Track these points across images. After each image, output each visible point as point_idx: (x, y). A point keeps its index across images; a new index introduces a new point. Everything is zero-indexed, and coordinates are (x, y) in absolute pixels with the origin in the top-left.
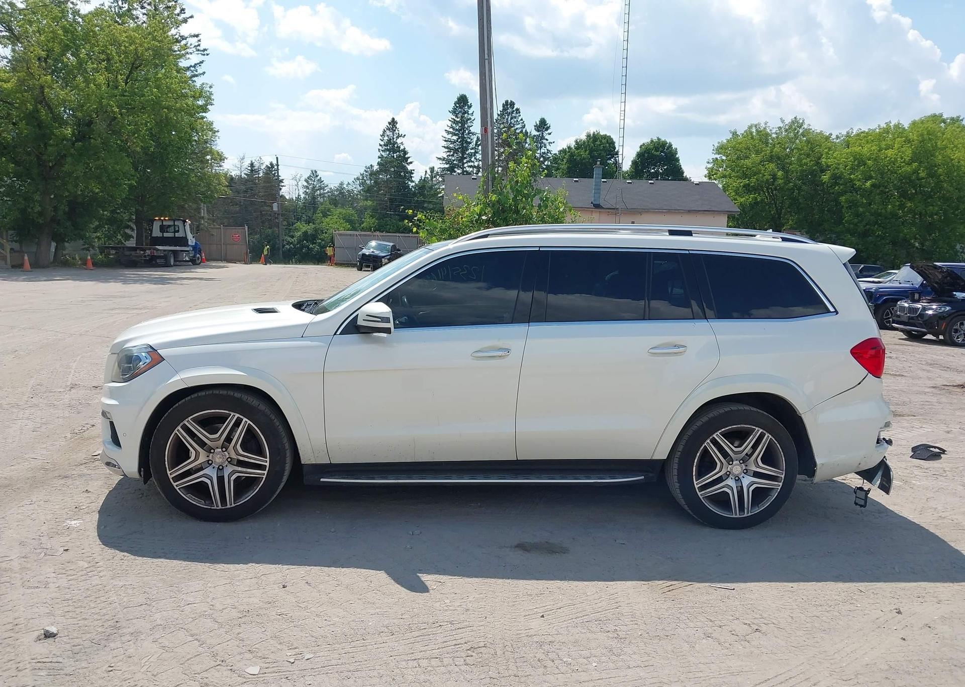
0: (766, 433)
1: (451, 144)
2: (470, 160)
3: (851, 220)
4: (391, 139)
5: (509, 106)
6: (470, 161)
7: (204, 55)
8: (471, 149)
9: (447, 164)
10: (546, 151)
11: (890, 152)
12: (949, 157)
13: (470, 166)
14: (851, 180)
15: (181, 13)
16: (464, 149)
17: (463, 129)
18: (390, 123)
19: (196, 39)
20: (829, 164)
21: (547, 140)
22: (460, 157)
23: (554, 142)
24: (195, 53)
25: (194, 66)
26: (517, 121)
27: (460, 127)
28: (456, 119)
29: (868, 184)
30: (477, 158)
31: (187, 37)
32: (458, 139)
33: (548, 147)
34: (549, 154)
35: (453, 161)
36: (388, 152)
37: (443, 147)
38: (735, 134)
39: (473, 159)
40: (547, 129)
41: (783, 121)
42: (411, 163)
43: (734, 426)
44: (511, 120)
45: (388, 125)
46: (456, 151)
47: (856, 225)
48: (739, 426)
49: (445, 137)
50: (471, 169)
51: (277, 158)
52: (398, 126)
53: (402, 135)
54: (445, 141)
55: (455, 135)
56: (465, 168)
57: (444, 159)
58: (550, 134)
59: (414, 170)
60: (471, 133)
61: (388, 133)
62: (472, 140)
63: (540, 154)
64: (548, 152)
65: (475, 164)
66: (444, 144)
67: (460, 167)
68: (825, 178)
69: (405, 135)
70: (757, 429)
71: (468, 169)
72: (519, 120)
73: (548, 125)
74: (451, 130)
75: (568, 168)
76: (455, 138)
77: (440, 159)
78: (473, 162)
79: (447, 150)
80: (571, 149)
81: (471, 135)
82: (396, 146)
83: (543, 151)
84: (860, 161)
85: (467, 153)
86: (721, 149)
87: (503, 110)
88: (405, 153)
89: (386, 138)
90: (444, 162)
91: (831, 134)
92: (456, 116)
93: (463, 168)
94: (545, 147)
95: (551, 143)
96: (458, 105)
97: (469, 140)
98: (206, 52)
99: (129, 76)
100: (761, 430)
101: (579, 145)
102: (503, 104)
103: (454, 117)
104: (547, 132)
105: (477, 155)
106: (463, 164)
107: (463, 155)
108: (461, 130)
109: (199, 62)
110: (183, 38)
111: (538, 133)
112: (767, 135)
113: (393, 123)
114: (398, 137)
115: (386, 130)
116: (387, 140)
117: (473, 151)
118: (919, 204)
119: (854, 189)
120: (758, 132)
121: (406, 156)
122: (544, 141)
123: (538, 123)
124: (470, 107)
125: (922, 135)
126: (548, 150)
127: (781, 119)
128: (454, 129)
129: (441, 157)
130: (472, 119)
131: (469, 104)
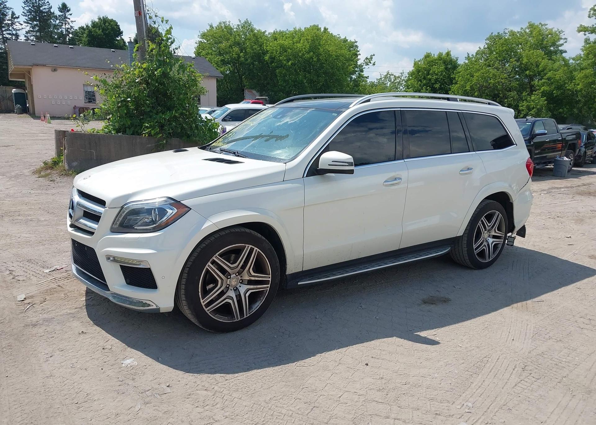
2: (8, 28)
3: (282, 84)
6: (8, 30)
8: (8, 20)
10: (70, 27)
11: (299, 45)
12: (327, 50)
13: (9, 34)
14: (280, 61)
20: (268, 49)
21: (69, 19)
23: (75, 21)
26: (44, 2)
29: (290, 63)
33: (71, 24)
34: (72, 29)
38: (211, 26)
39: (11, 28)
40: (68, 11)
41: (240, 21)
47: (285, 87)
50: (10, 36)
56: (4, 34)
58: (71, 15)
60: (6, 8)
62: (7, 13)
63: (66, 29)
64: (71, 28)
65: (13, 32)
68: (267, 58)
71: (7, 36)
72: (45, 2)
73: (69, 9)
75: (88, 40)
78: (11, 30)
80: (89, 27)
83: (68, 27)
84: (284, 49)
86: (203, 36)
91: (266, 31)
94: (68, 24)
95: (73, 22)
97: (5, 13)
101: (94, 25)
104: (68, 13)
105: (13, 25)
111: (62, 14)
112: (231, 29)
117: (10, 22)
118: (314, 76)
119: (282, 66)
120: (226, 27)
122: (67, 20)
123: (61, 6)
125: (313, 37)
126: (71, 26)
127: (239, 20)
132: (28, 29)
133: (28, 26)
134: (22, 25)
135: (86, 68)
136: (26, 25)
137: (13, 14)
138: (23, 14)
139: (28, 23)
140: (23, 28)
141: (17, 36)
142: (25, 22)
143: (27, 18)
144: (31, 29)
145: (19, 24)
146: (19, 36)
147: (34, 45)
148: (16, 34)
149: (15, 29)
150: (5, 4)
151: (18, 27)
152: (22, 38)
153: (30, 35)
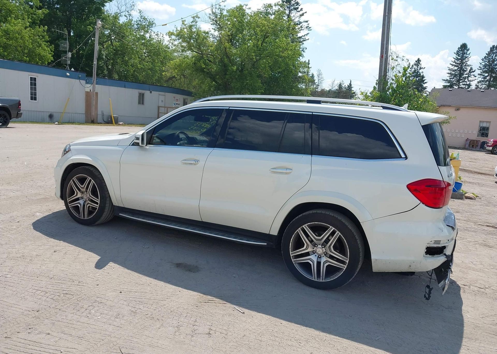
0: (337, 231)
1: (453, 71)
2: (464, 80)
4: (416, 70)
5: (495, 49)
7: (309, 30)
8: (466, 75)
9: (449, 83)
15: (301, 10)
16: (461, 75)
17: (462, 63)
18: (416, 61)
19: (307, 23)
22: (458, 79)
24: (305, 29)
25: (304, 36)
27: (460, 62)
28: (458, 57)
30: (469, 80)
31: (302, 22)
32: (458, 69)
35: (453, 81)
36: (413, 77)
37: (447, 73)
39: (466, 80)
42: (426, 83)
43: (316, 223)
44: (495, 57)
45: (415, 62)
46: (455, 75)
48: (319, 223)
49: (449, 68)
50: (464, 86)
51: (351, 81)
52: (421, 63)
53: (423, 68)
54: (449, 70)
55: (456, 66)
56: (461, 85)
57: (447, 80)
59: (427, 87)
61: (415, 67)
62: (467, 69)
65: (467, 83)
66: (449, 72)
67: (457, 85)
69: (425, 68)
70: (331, 227)
71: (462, 86)
74: (454, 64)
76: (456, 68)
77: (444, 80)
78: (466, 82)
79: (450, 75)
81: (466, 66)
82: (418, 74)
85: (463, 77)
87: (490, 51)
88: (423, 77)
89: (413, 70)
90: (447, 82)
92: (459, 56)
93: (459, 86)
96: (460, 49)
97: (465, 69)
98: (310, 29)
99: (263, 41)
100: (333, 229)
102: (491, 48)
103: (457, 56)
105: (469, 78)
106: (459, 83)
107: (460, 78)
108: (461, 64)
109: (306, 34)
110: (300, 23)
113: (419, 61)
114: (420, 69)
115: (413, 65)
116: (414, 71)
121: (424, 79)
124: (468, 50)
128: (456, 63)
129: (446, 79)
130: (469, 57)
131: (468, 48)
132: (480, 79)
133: (480, 77)
134: (475, 77)
135: (485, 108)
136: (479, 76)
137: (471, 69)
138: (479, 68)
139: (481, 75)
140: (476, 79)
141: (469, 85)
142: (479, 74)
143: (481, 71)
144: (483, 80)
145: (474, 76)
146: (471, 85)
147: (483, 91)
148: (469, 84)
149: (470, 80)
150: (467, 62)
151: (473, 78)
152: (473, 87)
153: (481, 84)
